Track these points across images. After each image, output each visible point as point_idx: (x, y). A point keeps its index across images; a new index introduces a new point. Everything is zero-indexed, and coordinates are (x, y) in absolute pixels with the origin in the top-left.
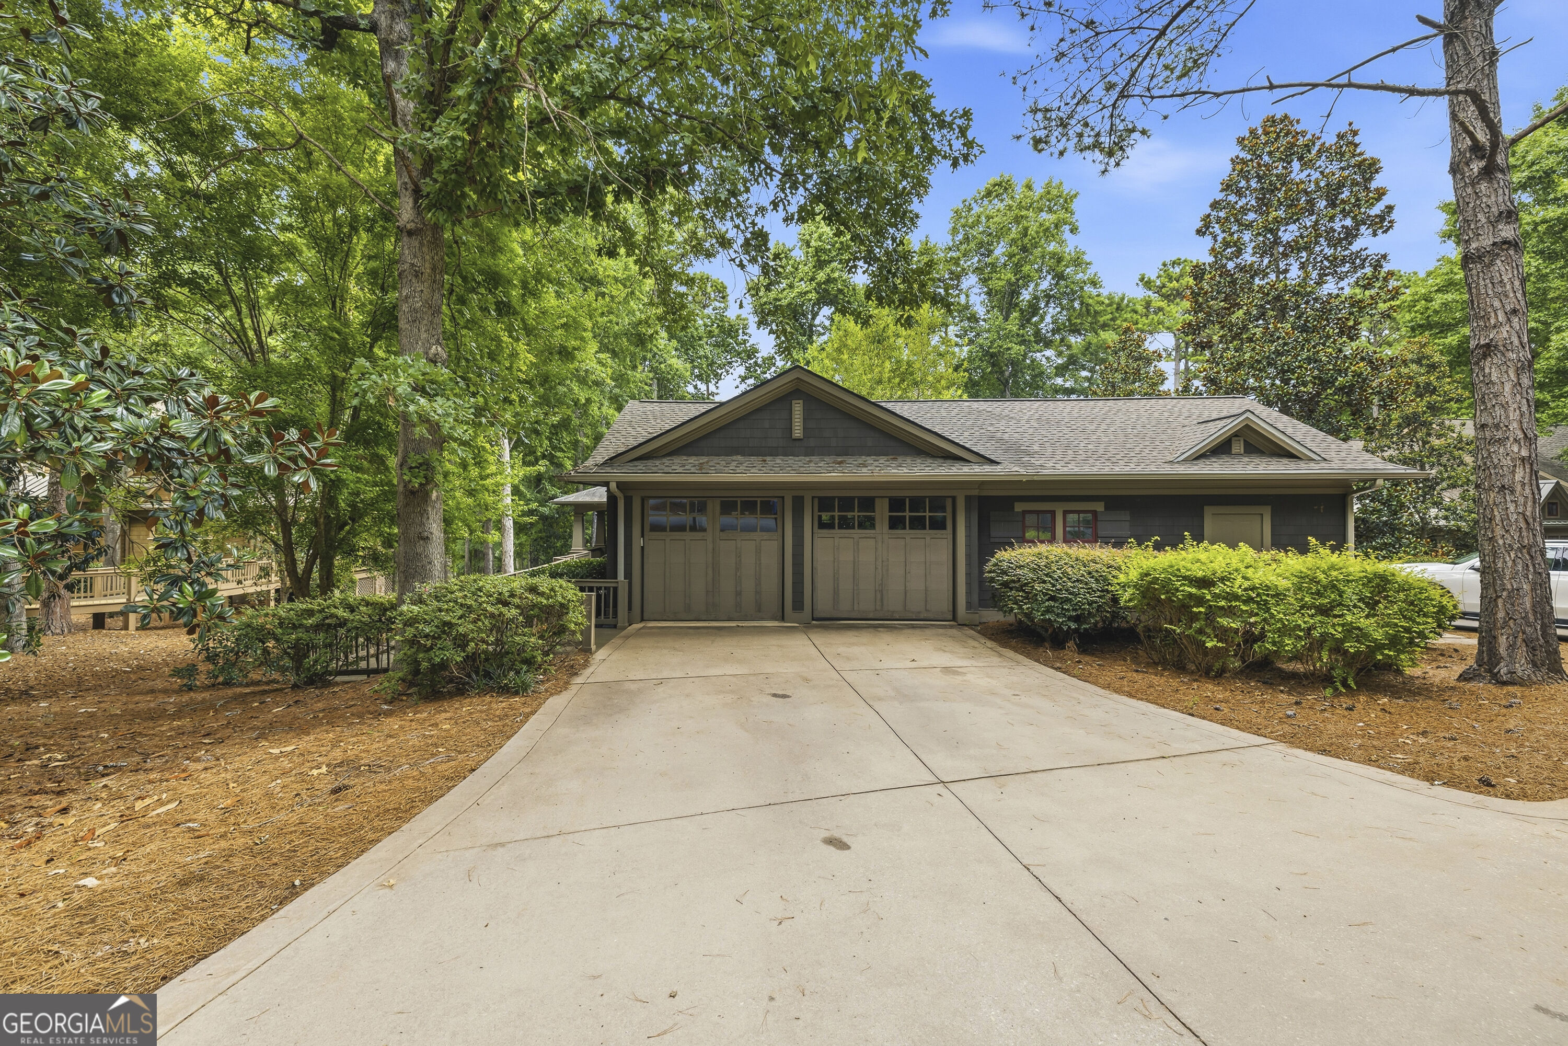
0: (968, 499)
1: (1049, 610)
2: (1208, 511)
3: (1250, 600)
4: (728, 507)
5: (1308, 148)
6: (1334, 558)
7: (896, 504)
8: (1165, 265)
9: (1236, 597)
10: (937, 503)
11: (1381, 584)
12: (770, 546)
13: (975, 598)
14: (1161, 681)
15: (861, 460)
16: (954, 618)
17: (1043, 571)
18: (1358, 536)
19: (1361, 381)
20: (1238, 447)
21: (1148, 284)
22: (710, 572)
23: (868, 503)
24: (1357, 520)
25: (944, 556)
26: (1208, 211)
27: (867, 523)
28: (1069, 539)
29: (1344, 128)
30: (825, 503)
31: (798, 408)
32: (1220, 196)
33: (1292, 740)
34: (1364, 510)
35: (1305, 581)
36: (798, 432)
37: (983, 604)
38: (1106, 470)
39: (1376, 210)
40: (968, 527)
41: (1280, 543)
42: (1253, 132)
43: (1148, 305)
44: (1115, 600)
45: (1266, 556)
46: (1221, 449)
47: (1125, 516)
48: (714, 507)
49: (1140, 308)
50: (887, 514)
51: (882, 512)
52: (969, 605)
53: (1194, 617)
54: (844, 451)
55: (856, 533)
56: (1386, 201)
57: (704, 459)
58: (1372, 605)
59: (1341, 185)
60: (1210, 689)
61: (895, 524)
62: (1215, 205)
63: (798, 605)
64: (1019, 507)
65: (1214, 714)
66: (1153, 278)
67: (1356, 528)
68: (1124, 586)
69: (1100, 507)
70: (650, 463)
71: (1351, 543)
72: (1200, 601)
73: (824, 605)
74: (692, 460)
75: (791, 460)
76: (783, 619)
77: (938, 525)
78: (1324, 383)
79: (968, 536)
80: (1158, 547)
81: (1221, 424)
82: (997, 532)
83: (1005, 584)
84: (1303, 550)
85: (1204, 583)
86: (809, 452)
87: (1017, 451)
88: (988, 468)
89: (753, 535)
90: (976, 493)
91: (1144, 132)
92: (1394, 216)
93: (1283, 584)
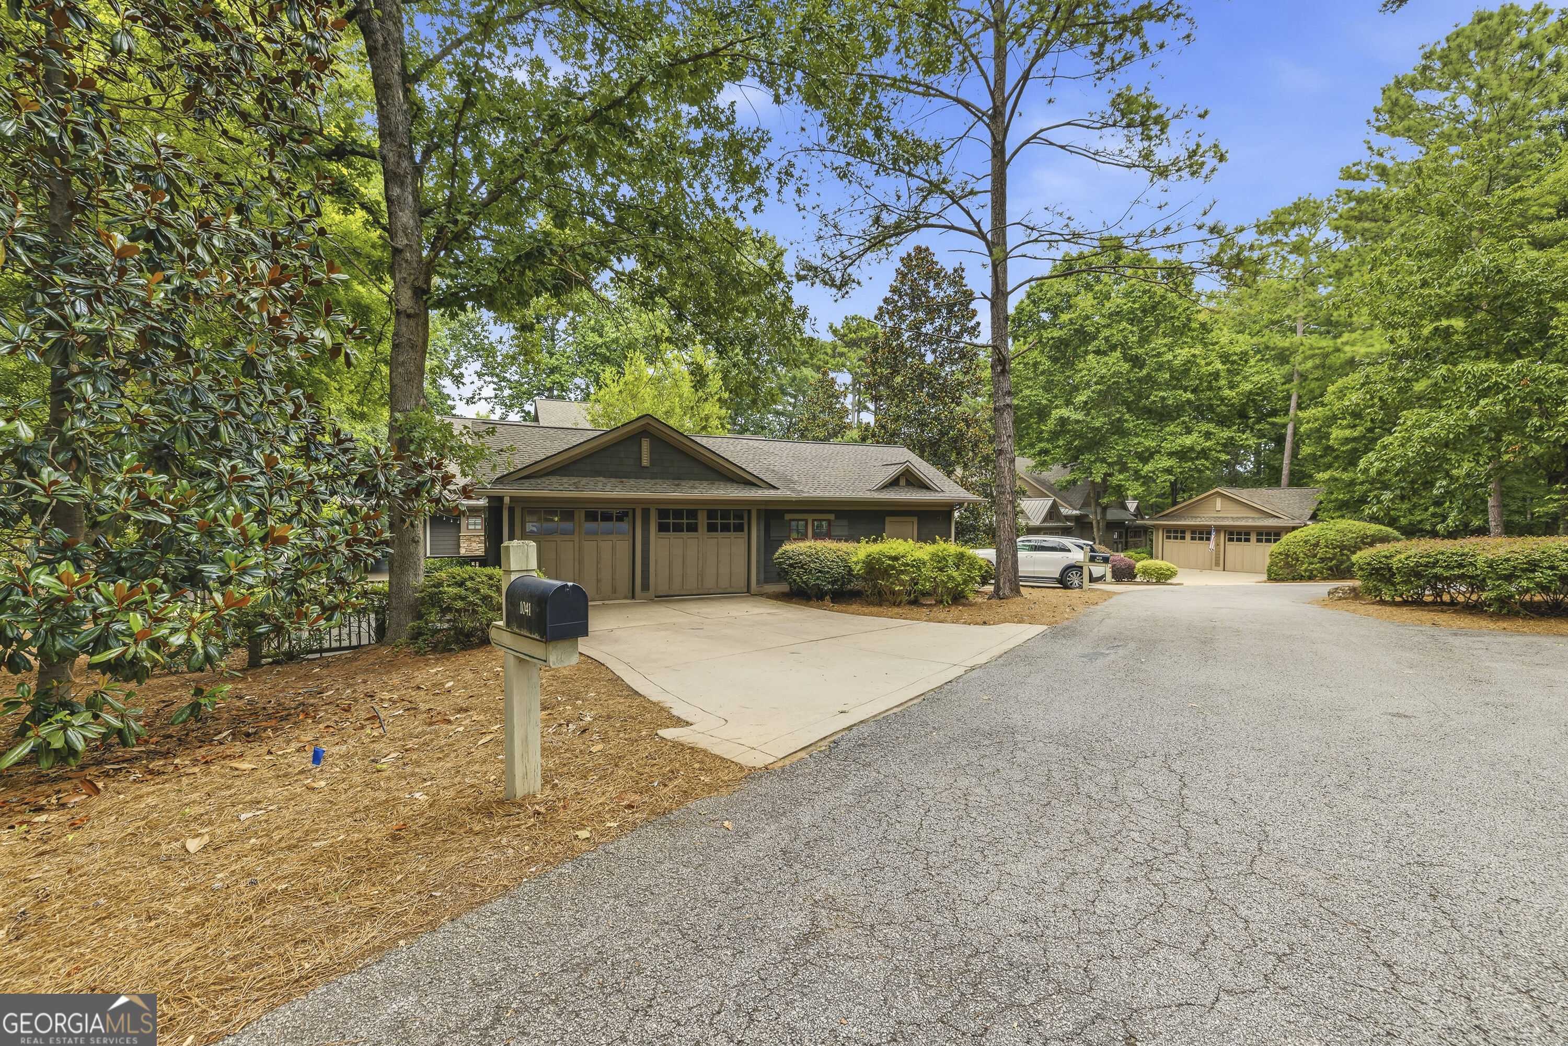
0: (759, 511)
1: (818, 578)
2: (888, 519)
3: (913, 566)
4: (591, 516)
5: (938, 274)
6: (945, 545)
7: (711, 514)
8: (846, 318)
9: (908, 565)
10: (739, 515)
11: (961, 557)
12: (623, 546)
13: (762, 576)
14: (875, 609)
15: (691, 483)
16: (748, 591)
17: (814, 557)
18: (957, 534)
19: (961, 435)
20: (903, 482)
21: (835, 332)
22: (577, 564)
23: (693, 514)
24: (957, 523)
25: (743, 550)
26: (882, 304)
27: (693, 528)
28: (817, 536)
29: (957, 266)
30: (663, 514)
31: (646, 444)
32: (889, 295)
33: (929, 620)
34: (961, 517)
35: (935, 557)
36: (645, 462)
37: (767, 581)
38: (837, 495)
39: (972, 323)
40: (758, 530)
41: (919, 539)
42: (909, 255)
43: (835, 348)
44: (851, 570)
45: (918, 545)
46: (894, 483)
47: (845, 522)
48: (580, 516)
49: (829, 351)
50: (706, 521)
51: (702, 521)
52: (758, 582)
53: (890, 576)
54: (678, 477)
55: (685, 534)
56: (976, 319)
57: (576, 480)
58: (958, 567)
59: (955, 305)
60: (896, 610)
61: (712, 528)
62: (886, 300)
63: (645, 587)
64: (788, 517)
65: (900, 617)
66: (839, 327)
67: (956, 528)
68: (856, 563)
69: (832, 517)
70: (533, 481)
71: (953, 538)
72: (893, 568)
73: (663, 588)
74: (565, 479)
75: (642, 482)
76: (633, 597)
77: (739, 528)
78: (942, 434)
79: (758, 537)
80: (875, 541)
81: (895, 467)
82: (774, 534)
83: (791, 565)
84: (934, 542)
85: (895, 559)
86: (653, 477)
87: (788, 482)
88: (772, 492)
89: (611, 537)
90: (763, 507)
91: (859, 283)
92: (980, 329)
93: (926, 558)
